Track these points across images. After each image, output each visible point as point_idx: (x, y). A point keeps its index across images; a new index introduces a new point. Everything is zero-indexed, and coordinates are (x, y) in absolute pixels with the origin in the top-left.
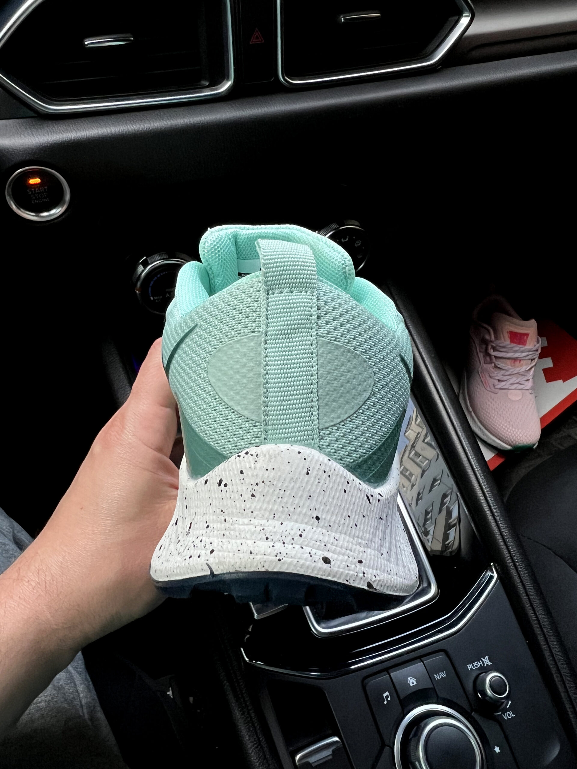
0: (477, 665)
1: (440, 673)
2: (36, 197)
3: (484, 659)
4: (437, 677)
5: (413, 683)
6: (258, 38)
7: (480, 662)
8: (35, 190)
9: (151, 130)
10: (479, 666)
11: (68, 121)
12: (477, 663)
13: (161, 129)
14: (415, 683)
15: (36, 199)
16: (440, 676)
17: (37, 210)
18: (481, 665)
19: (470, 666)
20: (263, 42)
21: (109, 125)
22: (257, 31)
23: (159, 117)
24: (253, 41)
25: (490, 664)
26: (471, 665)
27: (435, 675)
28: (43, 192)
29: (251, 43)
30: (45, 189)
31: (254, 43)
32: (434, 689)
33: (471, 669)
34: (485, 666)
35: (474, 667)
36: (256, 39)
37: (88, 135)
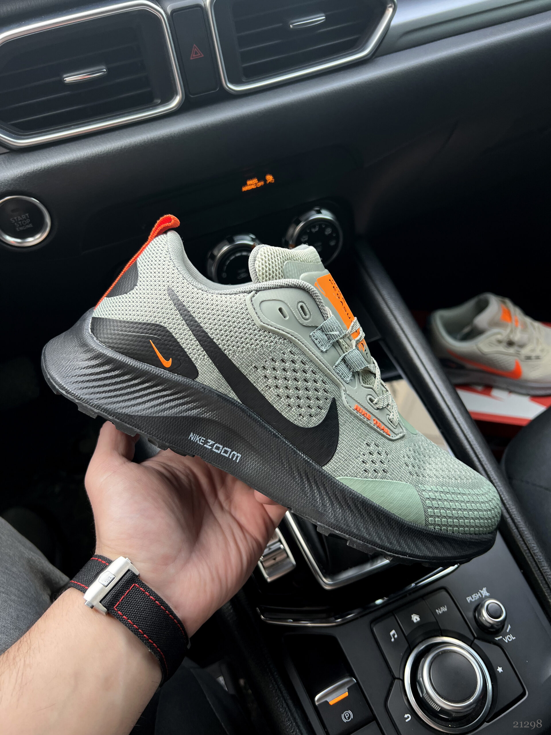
0: (475, 597)
1: (441, 608)
2: (19, 224)
3: (482, 591)
4: (439, 611)
5: (416, 620)
6: (198, 54)
7: (478, 594)
8: (17, 219)
9: (113, 150)
10: (477, 597)
11: (37, 152)
12: (476, 595)
13: (121, 147)
14: (419, 619)
15: (20, 226)
16: (442, 611)
17: (23, 235)
18: (479, 596)
19: (469, 599)
20: (203, 56)
21: (75, 150)
22: (195, 48)
24: (193, 56)
25: (488, 594)
28: (25, 220)
29: (191, 59)
30: (26, 216)
31: (194, 58)
32: (437, 622)
33: (471, 601)
34: (483, 596)
35: (473, 599)
36: (196, 54)
37: (56, 162)
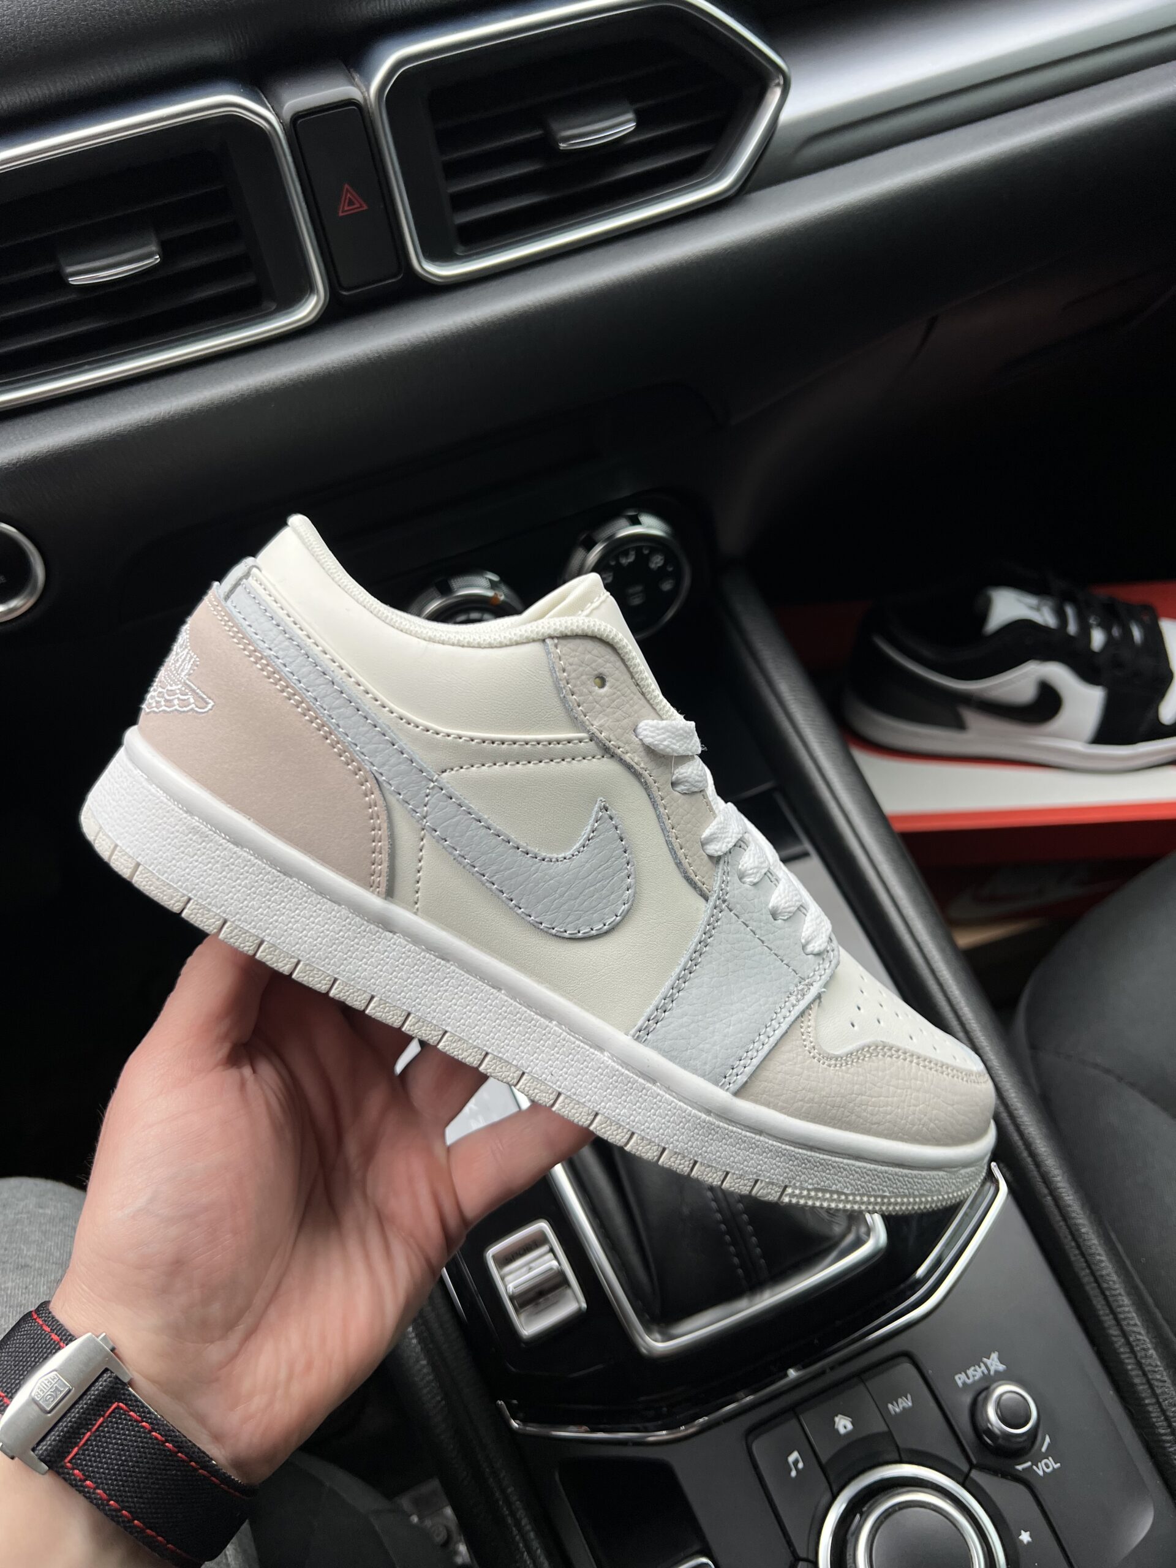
1: (900, 1400)
3: (989, 1358)
4: (894, 1408)
5: (845, 1427)
6: (353, 204)
7: (980, 1367)
10: (979, 1375)
12: (975, 1370)
14: (850, 1427)
16: (901, 1406)
18: (983, 1373)
19: (960, 1379)
20: (365, 207)
22: (347, 191)
24: (345, 209)
25: (1001, 1367)
26: (963, 1376)
27: (890, 1406)
29: (341, 214)
31: (346, 214)
32: (889, 1434)
33: (964, 1383)
34: (992, 1373)
35: (969, 1378)
36: (350, 204)
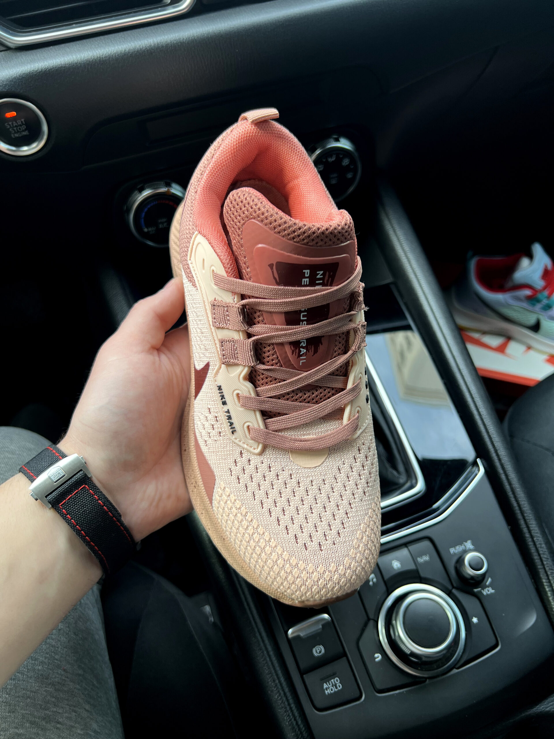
1: (423, 556)
2: (14, 130)
3: (467, 543)
5: (397, 565)
7: (462, 546)
10: (461, 549)
12: (459, 547)
14: (399, 566)
15: (15, 133)
16: (423, 559)
17: (18, 143)
19: (452, 550)
21: (75, 51)
23: (123, 39)
25: (472, 546)
27: (419, 559)
28: (21, 125)
30: (22, 122)
32: (417, 571)
33: (454, 552)
34: (467, 548)
35: (456, 550)
37: (55, 63)
